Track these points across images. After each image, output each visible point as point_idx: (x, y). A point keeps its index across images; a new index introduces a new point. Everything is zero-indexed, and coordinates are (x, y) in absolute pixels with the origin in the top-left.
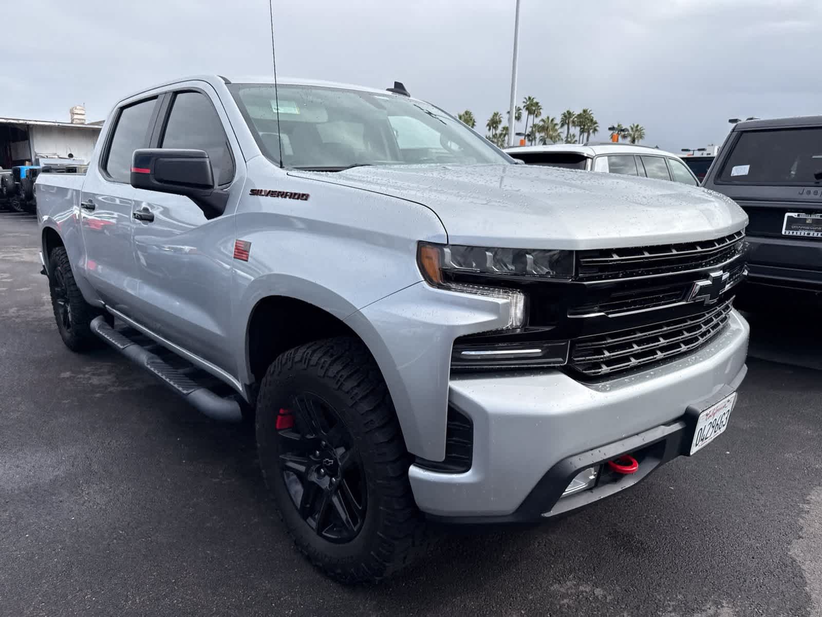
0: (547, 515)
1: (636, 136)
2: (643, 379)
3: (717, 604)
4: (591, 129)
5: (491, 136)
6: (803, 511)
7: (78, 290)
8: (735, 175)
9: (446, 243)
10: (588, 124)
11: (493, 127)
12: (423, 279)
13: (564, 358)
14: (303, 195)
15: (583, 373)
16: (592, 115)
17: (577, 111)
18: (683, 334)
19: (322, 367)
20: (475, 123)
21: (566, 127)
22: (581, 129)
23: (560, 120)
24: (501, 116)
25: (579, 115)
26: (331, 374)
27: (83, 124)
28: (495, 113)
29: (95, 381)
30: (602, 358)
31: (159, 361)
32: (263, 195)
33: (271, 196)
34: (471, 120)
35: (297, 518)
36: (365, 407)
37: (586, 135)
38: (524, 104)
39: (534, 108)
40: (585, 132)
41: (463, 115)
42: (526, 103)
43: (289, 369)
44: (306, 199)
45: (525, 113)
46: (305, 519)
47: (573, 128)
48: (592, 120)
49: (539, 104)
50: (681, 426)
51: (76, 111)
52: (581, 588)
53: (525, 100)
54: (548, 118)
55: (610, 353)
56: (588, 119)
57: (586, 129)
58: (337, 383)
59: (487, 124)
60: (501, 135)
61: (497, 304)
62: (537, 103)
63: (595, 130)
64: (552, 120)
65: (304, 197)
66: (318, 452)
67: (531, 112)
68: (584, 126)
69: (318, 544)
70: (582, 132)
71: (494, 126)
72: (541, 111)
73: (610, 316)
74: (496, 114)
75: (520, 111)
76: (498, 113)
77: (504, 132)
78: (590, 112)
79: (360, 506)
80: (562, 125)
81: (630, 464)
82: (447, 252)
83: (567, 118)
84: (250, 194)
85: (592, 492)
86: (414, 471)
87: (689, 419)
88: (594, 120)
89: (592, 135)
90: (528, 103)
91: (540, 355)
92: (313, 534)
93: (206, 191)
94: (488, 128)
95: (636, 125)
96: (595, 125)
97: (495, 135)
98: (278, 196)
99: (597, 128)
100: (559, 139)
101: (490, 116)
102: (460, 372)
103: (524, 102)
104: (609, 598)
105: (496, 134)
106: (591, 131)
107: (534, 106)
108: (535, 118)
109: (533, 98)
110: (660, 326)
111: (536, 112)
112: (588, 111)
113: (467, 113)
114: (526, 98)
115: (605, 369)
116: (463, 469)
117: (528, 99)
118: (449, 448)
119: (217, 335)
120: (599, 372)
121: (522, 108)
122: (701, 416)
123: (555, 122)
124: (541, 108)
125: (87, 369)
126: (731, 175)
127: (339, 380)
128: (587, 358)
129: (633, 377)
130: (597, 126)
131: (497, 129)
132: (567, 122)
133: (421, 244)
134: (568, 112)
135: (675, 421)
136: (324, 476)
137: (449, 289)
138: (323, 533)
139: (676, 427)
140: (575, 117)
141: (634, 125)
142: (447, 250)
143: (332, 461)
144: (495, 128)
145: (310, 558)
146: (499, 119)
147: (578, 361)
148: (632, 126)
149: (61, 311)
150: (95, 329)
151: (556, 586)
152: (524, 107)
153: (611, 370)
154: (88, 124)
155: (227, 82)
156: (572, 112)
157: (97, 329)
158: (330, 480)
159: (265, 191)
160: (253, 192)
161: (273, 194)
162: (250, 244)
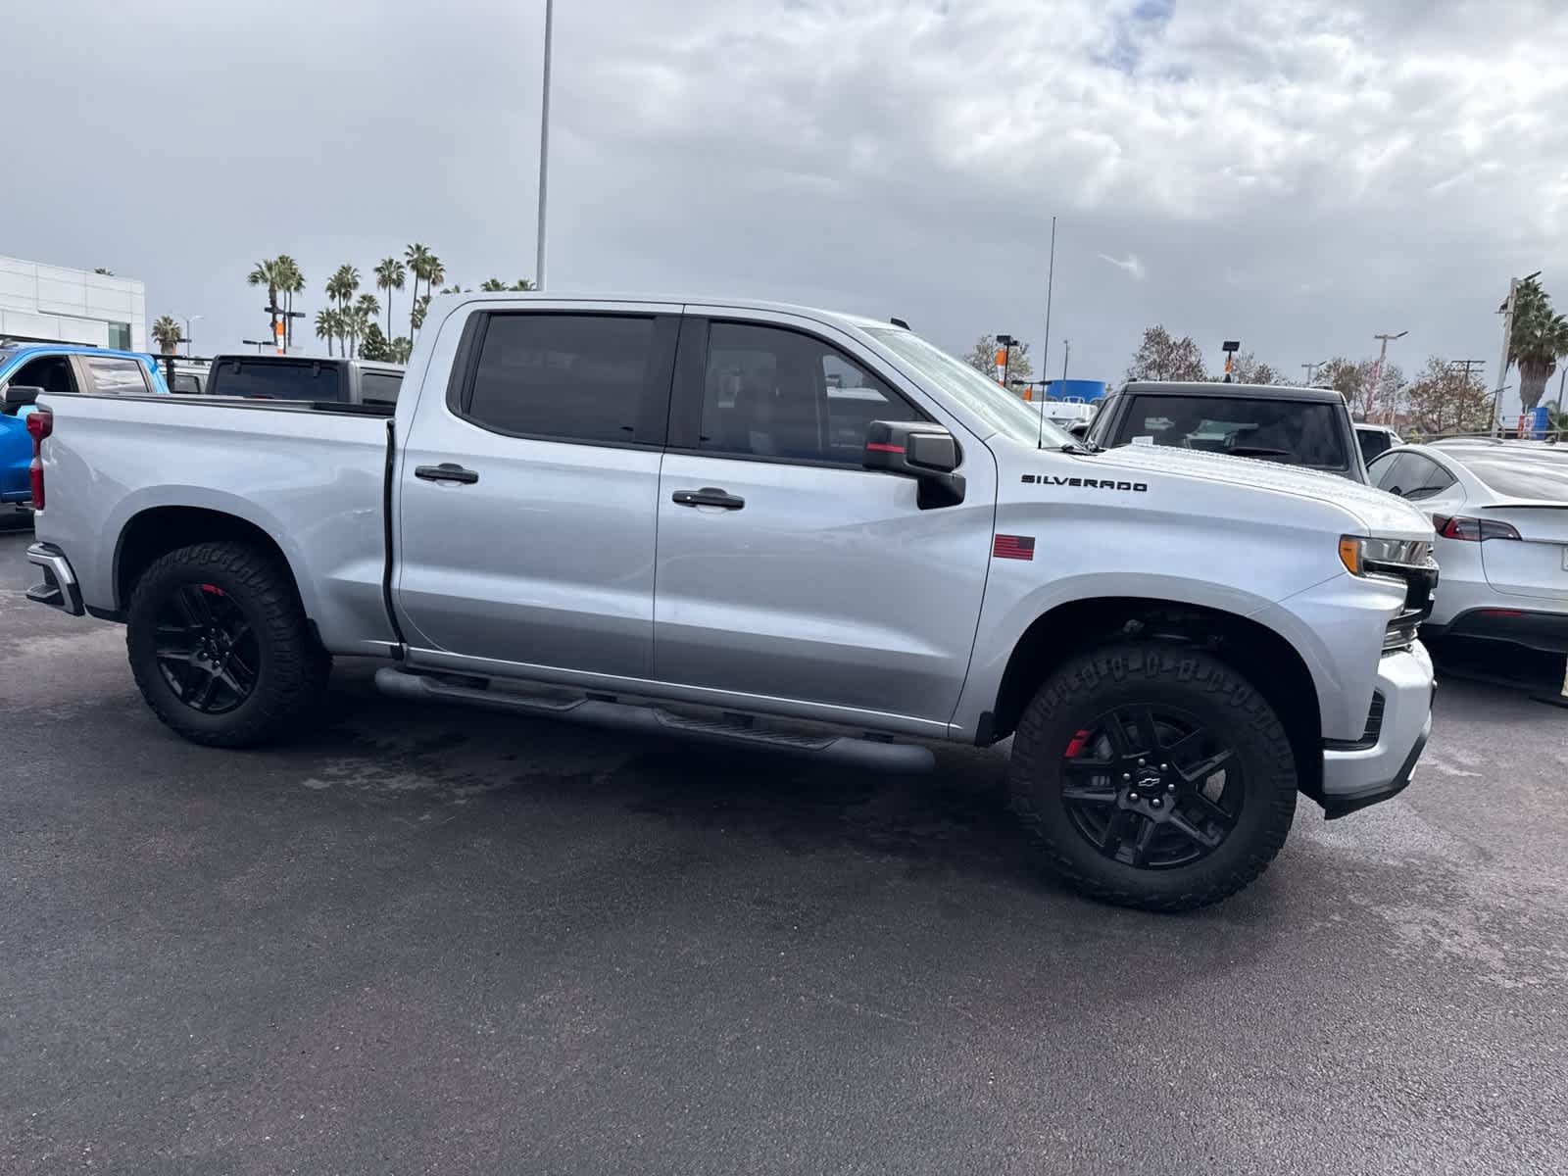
5: (338, 311)
11: (340, 294)
12: (1346, 568)
17: (510, 282)
20: (303, 283)
24: (356, 273)
25: (511, 289)
28: (344, 268)
34: (294, 274)
38: (408, 258)
39: (428, 268)
41: (277, 263)
42: (412, 256)
45: (410, 275)
49: (438, 261)
53: (409, 251)
54: (457, 289)
59: (326, 286)
60: (358, 310)
62: (435, 259)
65: (1141, 488)
66: (1127, 775)
67: (421, 275)
71: (343, 291)
72: (443, 274)
74: (346, 270)
75: (401, 270)
76: (350, 268)
77: (365, 306)
82: (1363, 544)
84: (1022, 481)
90: (416, 256)
92: (1130, 870)
94: (329, 293)
97: (345, 311)
101: (334, 272)
103: (407, 254)
105: (349, 308)
107: (429, 264)
108: (431, 286)
109: (425, 249)
111: (433, 276)
112: (529, 284)
113: (283, 260)
114: (410, 247)
116: (1372, 745)
117: (414, 248)
118: (1368, 726)
121: (404, 263)
124: (442, 269)
131: (350, 298)
133: (1344, 537)
134: (493, 281)
136: (1137, 801)
137: (1365, 577)
138: (1150, 864)
143: (1158, 779)
144: (347, 296)
146: (353, 278)
152: (408, 262)
156: (501, 283)
157: (431, 689)
158: (1151, 804)
159: (1056, 479)
160: (1028, 479)
161: (1075, 482)
162: (1033, 540)
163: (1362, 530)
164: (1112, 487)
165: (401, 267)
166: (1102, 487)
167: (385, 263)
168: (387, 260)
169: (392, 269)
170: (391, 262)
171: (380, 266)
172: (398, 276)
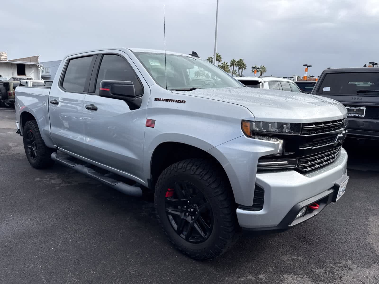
0: (290, 226)
1: (263, 71)
2: (321, 173)
3: (346, 260)
4: (244, 67)
6: (367, 225)
7: (42, 140)
8: (324, 91)
9: (254, 120)
10: (242, 66)
12: (244, 135)
13: (296, 165)
14: (183, 101)
15: (301, 171)
16: (244, 62)
17: (237, 60)
18: (332, 155)
19: (193, 171)
21: (232, 66)
22: (239, 67)
23: (230, 64)
25: (238, 61)
26: (197, 173)
27: (6, 61)
29: (53, 181)
30: (308, 165)
31: (93, 171)
32: (161, 101)
33: (166, 101)
35: (175, 235)
36: (214, 186)
37: (241, 70)
39: (219, 58)
40: (241, 69)
43: (175, 172)
44: (184, 103)
46: (179, 234)
47: (236, 67)
48: (244, 64)
49: (221, 56)
50: (333, 190)
51: (3, 55)
52: (293, 257)
54: (225, 62)
55: (311, 163)
56: (242, 63)
57: (241, 67)
58: (201, 177)
61: (275, 144)
62: (220, 56)
63: (245, 68)
64: (227, 63)
65: (183, 102)
66: (185, 206)
67: (217, 60)
68: (240, 66)
69: (187, 245)
70: (239, 69)
72: (222, 59)
73: (313, 148)
75: (212, 59)
78: (243, 60)
79: (209, 227)
80: (231, 66)
81: (316, 206)
82: (254, 124)
83: (233, 63)
84: (154, 100)
85: (304, 217)
86: (238, 211)
87: (336, 188)
88: (245, 63)
89: (244, 70)
91: (287, 164)
92: (184, 241)
93: (133, 98)
95: (263, 66)
96: (245, 66)
98: (169, 101)
99: (246, 67)
100: (229, 72)
102: (261, 170)
104: (305, 260)
106: (243, 69)
108: (219, 62)
109: (218, 54)
110: (325, 152)
111: (219, 60)
112: (242, 59)
115: (309, 169)
116: (260, 209)
118: (255, 200)
119: (134, 159)
120: (307, 170)
122: (340, 186)
123: (228, 64)
124: (221, 58)
125: (46, 176)
126: (323, 91)
127: (201, 176)
128: (303, 164)
129: (317, 172)
130: (246, 66)
132: (233, 64)
133: (243, 121)
134: (233, 60)
135: (331, 189)
136: (188, 216)
137: (254, 138)
138: (189, 240)
139: (331, 191)
140: (236, 62)
141: (262, 66)
142: (254, 123)
143: (193, 209)
145: (182, 251)
147: (300, 166)
148: (261, 67)
149: (30, 150)
150: (55, 158)
151: (283, 257)
153: (310, 169)
154: (9, 61)
155: (132, 52)
156: (235, 60)
157: (56, 158)
158: (192, 218)
159: (163, 99)
160: (156, 99)
161: (167, 100)
162: (155, 120)
163: (252, 118)
164: (176, 102)
165: (212, 58)
166: (173, 102)
167: (209, 58)
168: (209, 57)
169: (210, 59)
170: (210, 57)
171: (208, 58)
172: (212, 61)
